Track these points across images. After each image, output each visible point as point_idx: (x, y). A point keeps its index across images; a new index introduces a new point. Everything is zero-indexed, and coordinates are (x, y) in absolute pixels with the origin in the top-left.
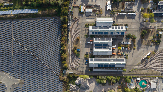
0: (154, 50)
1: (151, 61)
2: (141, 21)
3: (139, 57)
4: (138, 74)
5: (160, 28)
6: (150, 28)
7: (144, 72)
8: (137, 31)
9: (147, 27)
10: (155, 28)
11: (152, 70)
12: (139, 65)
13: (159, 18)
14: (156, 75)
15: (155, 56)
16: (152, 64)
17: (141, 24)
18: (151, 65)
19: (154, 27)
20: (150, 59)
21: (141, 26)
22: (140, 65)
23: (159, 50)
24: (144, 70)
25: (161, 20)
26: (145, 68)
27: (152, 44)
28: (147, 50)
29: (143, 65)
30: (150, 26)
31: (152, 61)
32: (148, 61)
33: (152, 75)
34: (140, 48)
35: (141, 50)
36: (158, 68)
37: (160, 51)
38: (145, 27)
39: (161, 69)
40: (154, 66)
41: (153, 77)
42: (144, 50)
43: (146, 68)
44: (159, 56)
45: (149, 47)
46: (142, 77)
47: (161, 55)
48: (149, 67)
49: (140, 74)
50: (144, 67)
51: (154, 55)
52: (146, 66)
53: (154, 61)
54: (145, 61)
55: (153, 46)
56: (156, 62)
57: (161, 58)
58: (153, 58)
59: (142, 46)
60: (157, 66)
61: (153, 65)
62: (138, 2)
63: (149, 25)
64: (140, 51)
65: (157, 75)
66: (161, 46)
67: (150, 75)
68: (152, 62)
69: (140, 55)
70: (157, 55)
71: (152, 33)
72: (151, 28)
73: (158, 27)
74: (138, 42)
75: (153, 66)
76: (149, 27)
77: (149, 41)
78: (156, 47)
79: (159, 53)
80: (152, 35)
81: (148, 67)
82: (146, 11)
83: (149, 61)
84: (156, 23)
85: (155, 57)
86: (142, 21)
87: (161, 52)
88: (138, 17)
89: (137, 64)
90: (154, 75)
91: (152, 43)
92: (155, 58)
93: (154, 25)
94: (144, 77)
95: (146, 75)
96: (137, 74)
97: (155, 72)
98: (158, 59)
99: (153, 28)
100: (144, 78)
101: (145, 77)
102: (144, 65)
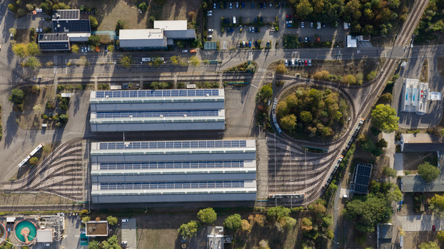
0: (51, 141)
1: (44, 170)
2: (13, 66)
3: (13, 162)
4: (11, 206)
5: (66, 83)
6: (39, 83)
7: (27, 200)
8: (5, 91)
9: (31, 79)
10: (52, 82)
11: (47, 195)
12: (12, 182)
13: (63, 54)
14: (58, 207)
15: (54, 157)
16: (48, 178)
17: (15, 73)
18: (43, 181)
19: (49, 79)
20: (42, 165)
21: (14, 78)
22: (15, 183)
23: (63, 141)
24: (29, 196)
25: (68, 61)
26: (28, 190)
27: (46, 125)
28: (33, 141)
29: (23, 181)
30: (39, 76)
31: (47, 171)
32: (36, 171)
33: (47, 207)
34: (14, 138)
35: (18, 141)
36: (62, 187)
37: (67, 143)
38: (26, 80)
39: (71, 192)
40: (52, 183)
41: (52, 214)
42: (23, 143)
43: (33, 189)
44: (65, 156)
45: (39, 133)
46: (22, 214)
47: (70, 154)
48: (41, 186)
49: (15, 206)
50: (26, 188)
51: (53, 155)
52: (31, 186)
53: (52, 170)
54: (27, 172)
55: (49, 129)
56: (58, 172)
57: (71, 163)
58: (49, 162)
59: (20, 131)
60: (60, 184)
61: (49, 182)
62: (6, 13)
63: (37, 74)
64: (12, 146)
65: (61, 207)
66: (69, 131)
67: (43, 207)
68: (46, 174)
69: (16, 155)
70: (61, 153)
71: (43, 97)
72: (43, 83)
73: (59, 78)
74: (7, 122)
75: (49, 184)
76: (37, 81)
77: (36, 119)
78: (55, 132)
79: (64, 148)
80: (46, 102)
81: (37, 188)
82: (28, 37)
83: (39, 171)
84: (55, 69)
85: (55, 160)
86: (17, 64)
87: (70, 147)
88: (6, 54)
89: (6, 179)
90: (54, 207)
91: (44, 123)
92: (55, 162)
93: (50, 75)
94: (25, 215)
95: (33, 207)
96: (8, 206)
97: (55, 199)
98: (64, 164)
99: (47, 83)
100: (25, 218)
101: (28, 215)
102: (26, 183)
